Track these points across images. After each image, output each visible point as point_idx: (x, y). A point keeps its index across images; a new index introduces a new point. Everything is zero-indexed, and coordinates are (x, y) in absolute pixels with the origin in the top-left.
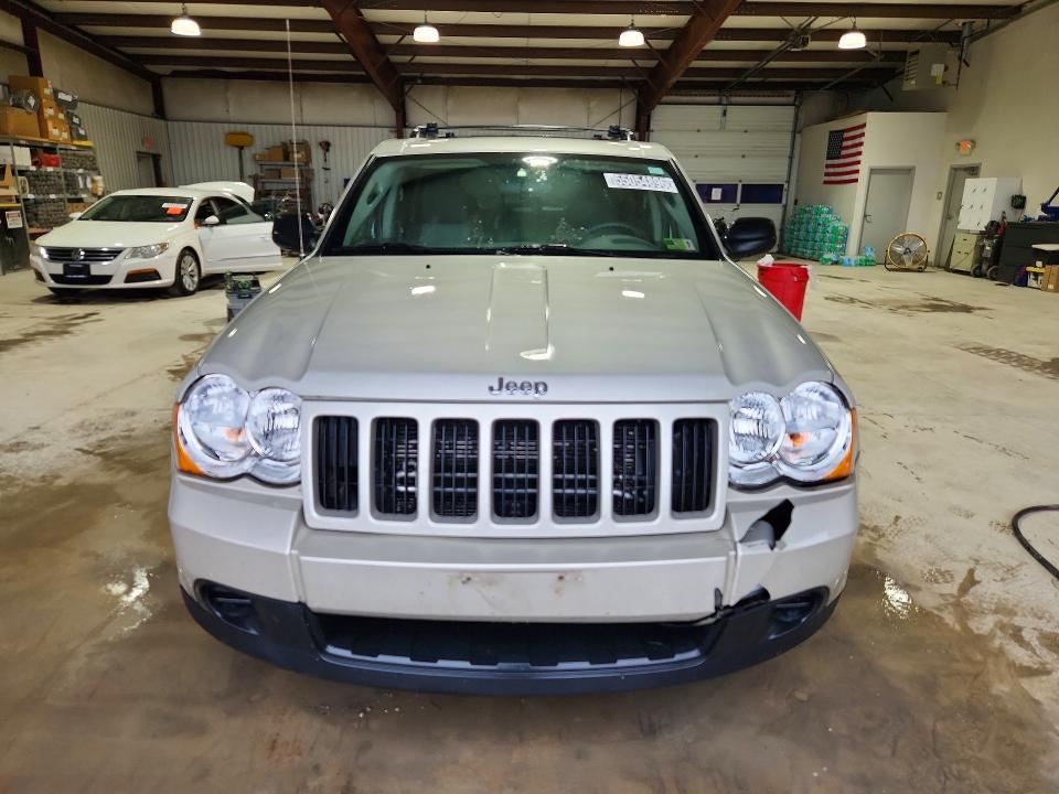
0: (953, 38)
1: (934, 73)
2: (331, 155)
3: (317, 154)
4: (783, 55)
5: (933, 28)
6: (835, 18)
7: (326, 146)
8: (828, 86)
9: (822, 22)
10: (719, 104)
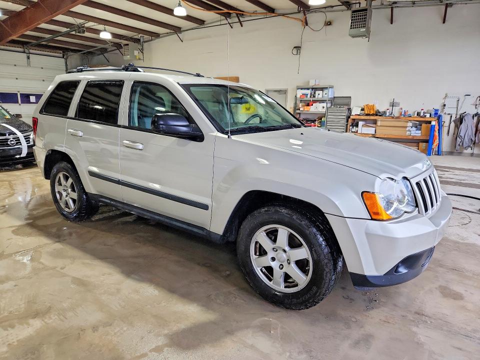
0: (137, 41)
1: (135, 54)
4: (67, 35)
5: (130, 36)
6: (96, 24)
8: (83, 52)
9: (90, 24)
10: (24, 52)
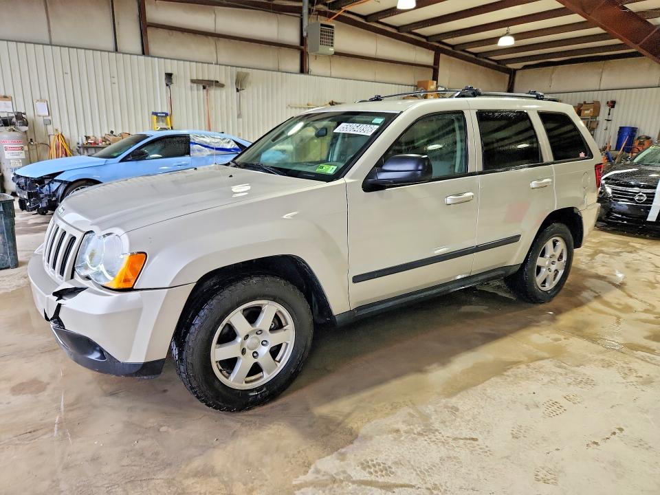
2: (614, 111)
3: (604, 110)
7: (612, 104)
